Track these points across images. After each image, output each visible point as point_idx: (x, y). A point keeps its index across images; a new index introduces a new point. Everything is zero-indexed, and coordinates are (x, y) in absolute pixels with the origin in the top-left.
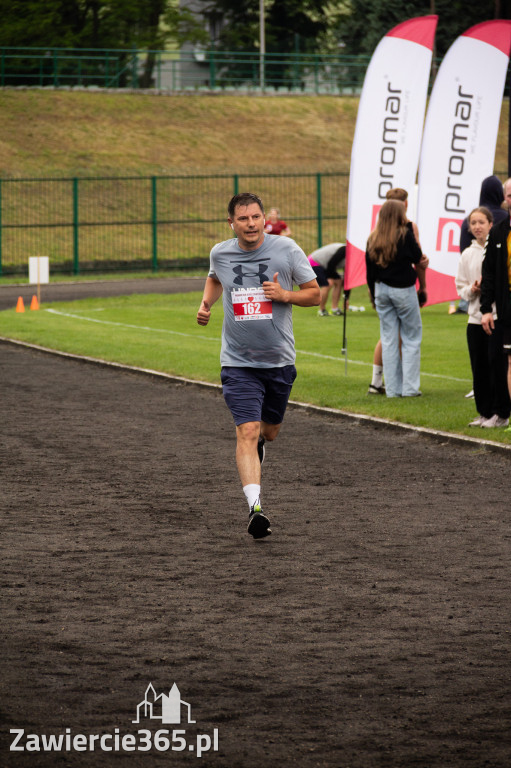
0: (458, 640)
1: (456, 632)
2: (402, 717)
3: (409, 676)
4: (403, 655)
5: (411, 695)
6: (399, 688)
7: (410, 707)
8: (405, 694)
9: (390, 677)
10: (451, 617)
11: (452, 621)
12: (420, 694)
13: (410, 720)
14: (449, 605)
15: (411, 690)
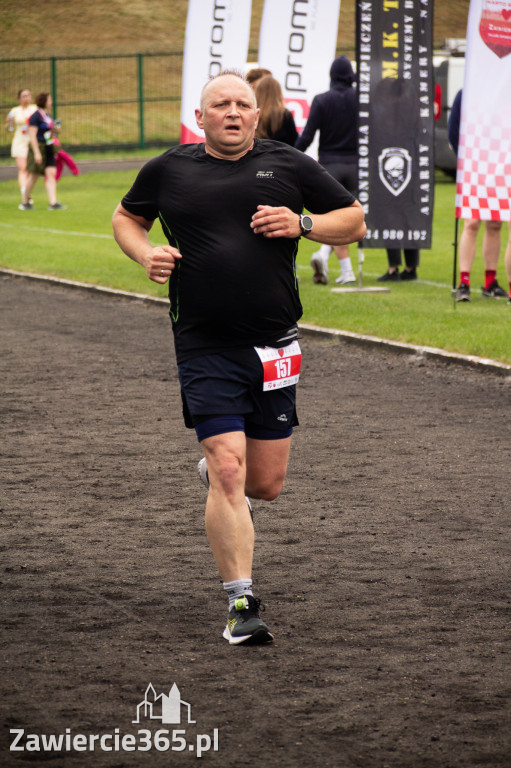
0: (332, 541)
1: (330, 534)
2: (283, 623)
3: (285, 581)
4: (277, 559)
5: (290, 600)
6: (277, 593)
7: (290, 613)
8: (284, 600)
9: (266, 582)
10: (323, 518)
11: (323, 522)
12: (300, 600)
13: (293, 627)
14: (319, 505)
15: (290, 595)
